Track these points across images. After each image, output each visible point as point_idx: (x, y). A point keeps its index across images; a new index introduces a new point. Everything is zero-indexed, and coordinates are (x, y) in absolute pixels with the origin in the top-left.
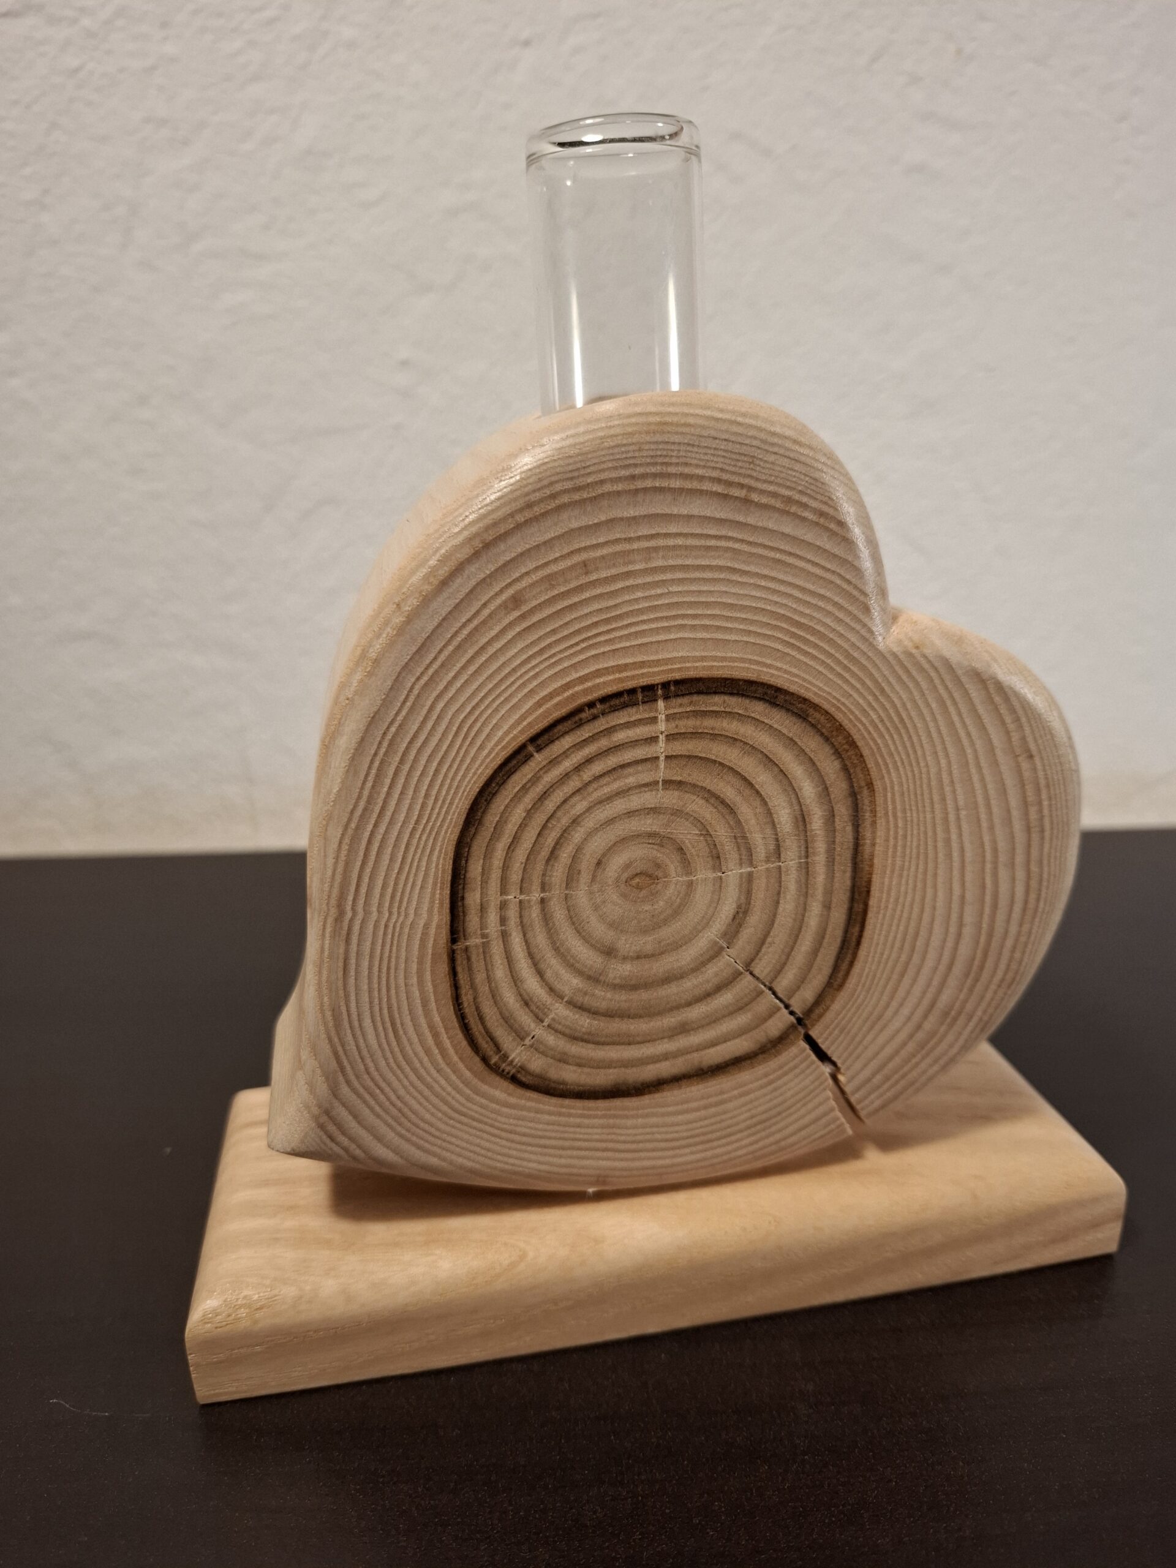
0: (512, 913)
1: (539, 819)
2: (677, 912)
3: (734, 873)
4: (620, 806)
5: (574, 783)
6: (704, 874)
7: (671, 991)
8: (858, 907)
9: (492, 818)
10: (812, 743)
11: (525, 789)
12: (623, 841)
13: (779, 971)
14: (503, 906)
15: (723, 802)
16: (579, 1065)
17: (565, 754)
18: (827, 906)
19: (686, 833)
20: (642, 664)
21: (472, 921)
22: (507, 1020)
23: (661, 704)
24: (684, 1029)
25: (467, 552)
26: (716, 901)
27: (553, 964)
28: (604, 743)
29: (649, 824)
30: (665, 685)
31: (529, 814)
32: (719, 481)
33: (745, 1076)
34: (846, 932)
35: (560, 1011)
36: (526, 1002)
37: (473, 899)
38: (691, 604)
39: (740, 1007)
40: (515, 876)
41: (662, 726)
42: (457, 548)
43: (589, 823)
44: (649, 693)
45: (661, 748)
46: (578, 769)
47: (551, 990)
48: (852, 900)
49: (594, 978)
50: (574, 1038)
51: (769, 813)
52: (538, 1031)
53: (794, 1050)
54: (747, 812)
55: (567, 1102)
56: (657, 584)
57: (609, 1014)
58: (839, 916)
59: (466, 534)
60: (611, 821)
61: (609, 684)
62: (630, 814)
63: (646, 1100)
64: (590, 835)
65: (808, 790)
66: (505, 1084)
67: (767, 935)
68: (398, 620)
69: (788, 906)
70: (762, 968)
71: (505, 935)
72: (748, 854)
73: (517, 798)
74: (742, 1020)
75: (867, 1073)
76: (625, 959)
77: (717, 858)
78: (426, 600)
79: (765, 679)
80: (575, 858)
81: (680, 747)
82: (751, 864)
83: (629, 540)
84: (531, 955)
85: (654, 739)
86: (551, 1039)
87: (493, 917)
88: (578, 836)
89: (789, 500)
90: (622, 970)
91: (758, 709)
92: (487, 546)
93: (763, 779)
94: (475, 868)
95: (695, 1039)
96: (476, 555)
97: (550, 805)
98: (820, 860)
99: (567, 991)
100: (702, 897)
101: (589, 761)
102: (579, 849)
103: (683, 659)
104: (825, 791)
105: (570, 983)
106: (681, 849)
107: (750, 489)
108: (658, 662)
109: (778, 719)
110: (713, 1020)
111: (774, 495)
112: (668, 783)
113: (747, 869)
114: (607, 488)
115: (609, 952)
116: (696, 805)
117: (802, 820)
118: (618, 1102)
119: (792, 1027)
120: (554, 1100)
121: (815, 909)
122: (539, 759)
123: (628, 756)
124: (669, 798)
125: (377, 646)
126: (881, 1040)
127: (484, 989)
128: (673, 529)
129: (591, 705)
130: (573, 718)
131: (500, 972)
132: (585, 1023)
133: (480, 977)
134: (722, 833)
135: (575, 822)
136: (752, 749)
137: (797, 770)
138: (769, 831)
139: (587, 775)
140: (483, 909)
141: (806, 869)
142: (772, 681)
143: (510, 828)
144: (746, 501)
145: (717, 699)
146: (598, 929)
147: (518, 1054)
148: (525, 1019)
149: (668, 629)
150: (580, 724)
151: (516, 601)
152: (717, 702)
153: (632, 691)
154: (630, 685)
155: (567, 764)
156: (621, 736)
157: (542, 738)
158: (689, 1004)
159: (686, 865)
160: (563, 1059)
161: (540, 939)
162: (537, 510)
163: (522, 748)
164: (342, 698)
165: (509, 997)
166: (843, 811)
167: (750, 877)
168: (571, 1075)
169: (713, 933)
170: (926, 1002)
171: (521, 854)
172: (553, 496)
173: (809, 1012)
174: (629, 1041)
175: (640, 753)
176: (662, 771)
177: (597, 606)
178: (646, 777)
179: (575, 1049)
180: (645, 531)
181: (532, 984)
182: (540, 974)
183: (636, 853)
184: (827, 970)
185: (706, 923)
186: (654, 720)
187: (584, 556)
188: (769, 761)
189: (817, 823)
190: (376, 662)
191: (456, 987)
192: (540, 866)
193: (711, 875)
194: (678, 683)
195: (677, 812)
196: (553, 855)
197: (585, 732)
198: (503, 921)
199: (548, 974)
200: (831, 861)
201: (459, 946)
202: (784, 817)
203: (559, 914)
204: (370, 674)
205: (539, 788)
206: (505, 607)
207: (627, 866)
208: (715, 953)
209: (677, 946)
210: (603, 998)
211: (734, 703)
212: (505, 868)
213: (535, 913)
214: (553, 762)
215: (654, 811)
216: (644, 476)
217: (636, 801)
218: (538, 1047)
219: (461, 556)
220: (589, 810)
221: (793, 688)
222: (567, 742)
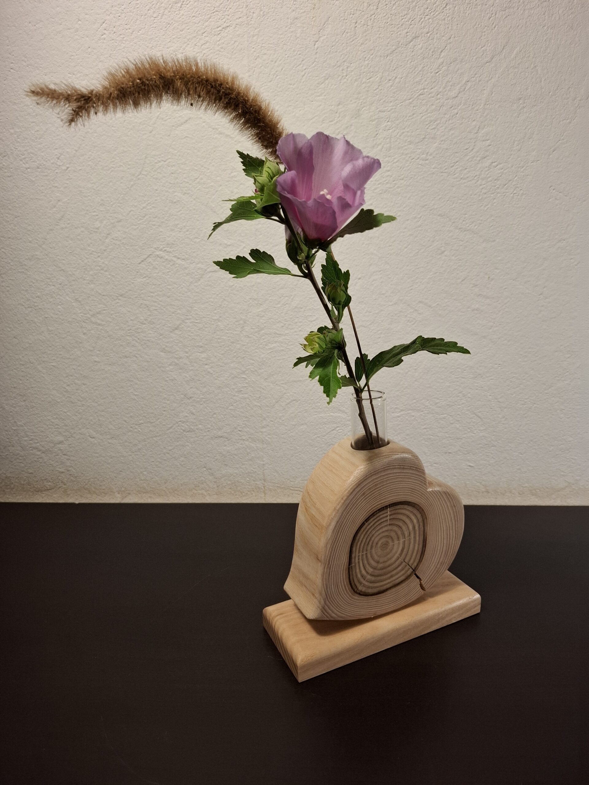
0: (360, 557)
1: (366, 536)
2: (391, 551)
3: (402, 541)
4: (381, 531)
5: (373, 528)
6: (396, 542)
7: (389, 569)
8: (424, 543)
9: (357, 538)
10: (415, 511)
11: (364, 531)
12: (381, 538)
13: (410, 560)
14: (359, 556)
15: (400, 527)
16: (372, 588)
17: (371, 522)
18: (419, 544)
19: (393, 534)
20: (385, 502)
21: (353, 560)
22: (359, 581)
23: (389, 509)
24: (392, 576)
25: (356, 486)
26: (398, 548)
27: (367, 566)
28: (378, 519)
29: (386, 534)
30: (389, 505)
31: (364, 536)
32: (399, 465)
33: (403, 585)
34: (422, 549)
35: (369, 577)
36: (362, 576)
37: (353, 555)
38: (394, 489)
39: (402, 569)
40: (361, 549)
41: (389, 513)
42: (354, 486)
43: (375, 535)
44: (386, 507)
45: (388, 518)
46: (374, 525)
47: (367, 573)
48: (423, 542)
49: (375, 568)
50: (371, 582)
51: (408, 527)
52: (364, 582)
53: (413, 577)
54: (404, 528)
55: (369, 597)
56: (388, 486)
57: (378, 576)
58: (421, 546)
59: (356, 483)
60: (379, 534)
61: (379, 507)
62: (383, 532)
63: (384, 594)
64: (375, 538)
65: (415, 521)
66: (357, 595)
67: (408, 552)
68: (342, 501)
69: (411, 546)
70: (407, 560)
71: (359, 562)
72: (404, 537)
73: (362, 533)
74: (403, 572)
75: (427, 579)
76: (381, 563)
77: (398, 539)
78: (348, 497)
79: (407, 500)
80: (372, 543)
81: (392, 517)
82: (405, 538)
83: (383, 479)
84: (363, 565)
85: (387, 516)
86: (367, 584)
87: (357, 559)
88: (373, 539)
89: (411, 467)
90: (380, 566)
91: (406, 507)
92: (359, 485)
93: (407, 521)
94: (354, 549)
95: (394, 578)
96: (357, 487)
97: (368, 533)
98: (417, 535)
99: (370, 572)
100: (395, 547)
101: (376, 522)
102: (373, 541)
103: (393, 499)
104: (418, 520)
105: (371, 570)
106: (392, 538)
107: (404, 466)
108: (388, 501)
109: (409, 508)
110: (397, 573)
111: (408, 466)
112: (390, 525)
113: (404, 540)
114: (380, 470)
115: (378, 562)
116: (395, 528)
117: (414, 527)
118: (379, 595)
119: (412, 572)
120: (367, 597)
121: (417, 545)
122: (367, 524)
123: (383, 520)
124: (389, 528)
125: (338, 507)
126: (429, 572)
127: (354, 574)
128: (391, 476)
129: (376, 511)
130: (373, 515)
131: (358, 570)
132: (373, 579)
133: (354, 572)
134: (399, 533)
135: (373, 536)
136: (404, 514)
137: (413, 517)
138: (408, 531)
139: (375, 526)
140: (355, 557)
141: (415, 537)
142: (408, 501)
143: (361, 539)
144: (404, 468)
145: (399, 506)
146: (376, 557)
147: (360, 588)
148: (362, 580)
149: (390, 494)
150: (374, 516)
151: (364, 494)
152: (399, 507)
153: (383, 507)
154: (383, 506)
155: (372, 524)
156: (381, 517)
157: (367, 520)
158: (393, 571)
159: (393, 541)
160: (369, 587)
161: (365, 562)
162: (368, 477)
163: (364, 522)
164: (330, 518)
165: (359, 576)
166: (421, 524)
167: (405, 541)
168: (370, 591)
169: (397, 555)
170: (438, 561)
171: (362, 544)
172: (371, 474)
173: (415, 568)
174: (382, 581)
175: (385, 519)
176: (388, 523)
177: (377, 492)
178: (385, 524)
179: (371, 585)
180: (386, 477)
181: (364, 572)
182: (365, 569)
183: (383, 540)
184: (419, 558)
185: (396, 552)
186: (387, 512)
187: (376, 483)
188: (408, 517)
189: (417, 528)
190: (338, 510)
191: (349, 575)
192: (366, 547)
193: (397, 542)
194: (391, 504)
195: (391, 530)
196: (368, 543)
197: (375, 517)
198: (359, 559)
199: (367, 569)
200: (419, 535)
201: (350, 566)
202: (411, 527)
203: (369, 556)
204: (337, 513)
205: (366, 530)
206: (362, 496)
207: (382, 543)
208: (398, 558)
209: (391, 559)
210: (377, 572)
211: (402, 506)
212: (360, 548)
213: (365, 557)
214: (369, 524)
215: (387, 531)
216: (386, 467)
217: (384, 529)
218: (364, 586)
219: (354, 487)
220: (375, 532)
221: (412, 501)
222: (372, 520)
